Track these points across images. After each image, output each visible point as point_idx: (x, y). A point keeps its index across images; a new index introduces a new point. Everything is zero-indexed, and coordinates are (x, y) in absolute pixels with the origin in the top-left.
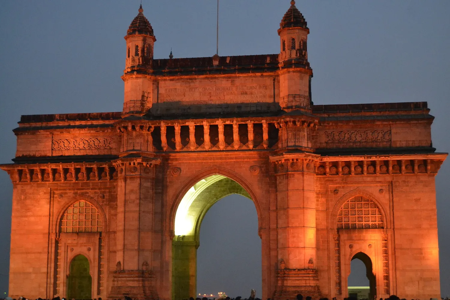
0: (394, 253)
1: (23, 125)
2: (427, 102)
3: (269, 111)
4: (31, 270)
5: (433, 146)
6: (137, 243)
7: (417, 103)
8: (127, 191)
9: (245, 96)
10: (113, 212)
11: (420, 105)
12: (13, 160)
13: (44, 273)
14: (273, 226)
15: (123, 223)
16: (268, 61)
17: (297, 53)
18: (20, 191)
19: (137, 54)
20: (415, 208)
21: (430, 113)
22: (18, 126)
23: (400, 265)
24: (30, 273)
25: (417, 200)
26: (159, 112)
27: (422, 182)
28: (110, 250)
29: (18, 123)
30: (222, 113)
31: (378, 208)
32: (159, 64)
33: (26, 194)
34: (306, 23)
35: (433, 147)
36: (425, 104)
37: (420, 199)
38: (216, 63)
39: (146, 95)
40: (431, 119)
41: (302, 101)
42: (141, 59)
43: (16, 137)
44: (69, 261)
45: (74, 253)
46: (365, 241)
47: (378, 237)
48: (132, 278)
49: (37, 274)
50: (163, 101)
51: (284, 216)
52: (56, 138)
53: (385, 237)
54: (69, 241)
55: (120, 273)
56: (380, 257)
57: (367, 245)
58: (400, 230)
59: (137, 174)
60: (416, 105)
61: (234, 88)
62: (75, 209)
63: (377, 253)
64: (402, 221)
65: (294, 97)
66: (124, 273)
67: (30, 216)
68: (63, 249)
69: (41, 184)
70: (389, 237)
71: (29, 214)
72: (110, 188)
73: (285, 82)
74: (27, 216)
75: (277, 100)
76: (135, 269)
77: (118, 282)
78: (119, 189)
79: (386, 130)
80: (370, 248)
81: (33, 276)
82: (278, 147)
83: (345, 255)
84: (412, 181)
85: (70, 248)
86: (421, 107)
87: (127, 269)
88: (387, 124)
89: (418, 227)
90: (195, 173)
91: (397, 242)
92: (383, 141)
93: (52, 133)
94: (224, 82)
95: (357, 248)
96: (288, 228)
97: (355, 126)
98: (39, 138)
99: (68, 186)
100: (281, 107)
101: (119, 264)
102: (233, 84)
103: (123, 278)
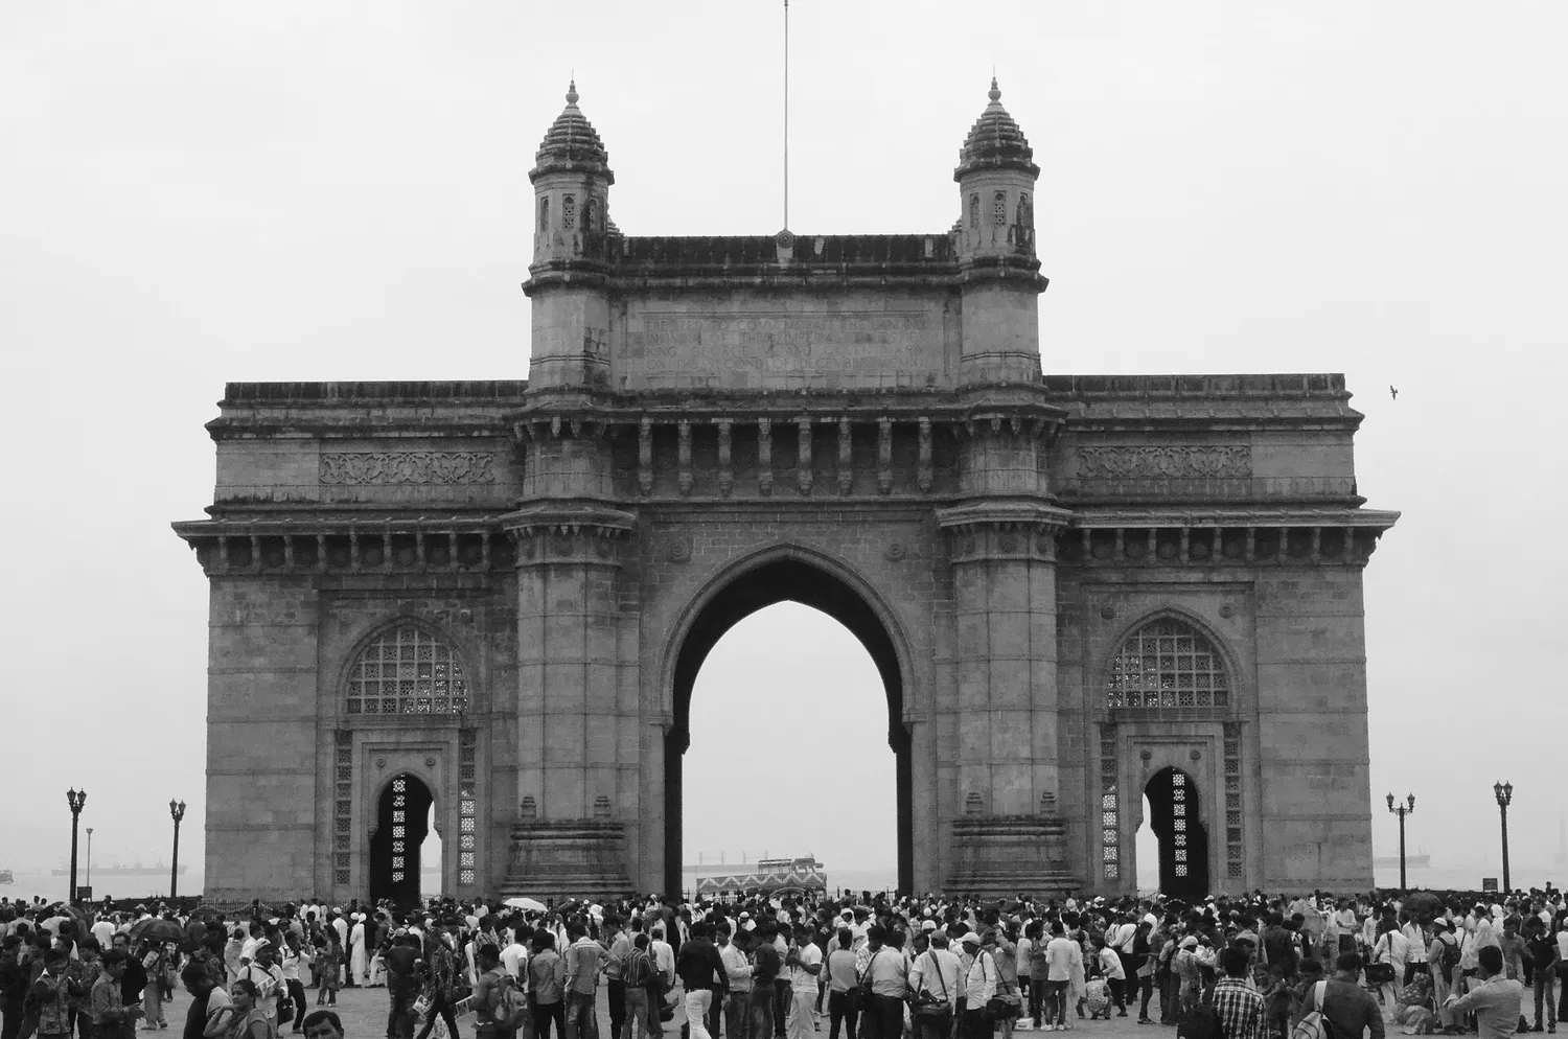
0: (1258, 771)
1: (233, 413)
2: (1342, 375)
3: (933, 390)
4: (268, 818)
5: (1360, 493)
6: (579, 747)
7: (1318, 376)
8: (551, 605)
9: (867, 345)
10: (502, 658)
11: (1326, 381)
12: (208, 510)
13: (308, 827)
14: (944, 701)
15: (540, 690)
16: (927, 252)
17: (1010, 236)
18: (229, 598)
19: (567, 224)
20: (1312, 654)
21: (1352, 404)
22: (217, 413)
23: (1272, 802)
24: (266, 828)
25: (1318, 634)
26: (629, 386)
27: (1330, 585)
28: (495, 764)
29: (219, 404)
30: (804, 393)
31: (1214, 650)
32: (626, 250)
33: (247, 606)
34: (1029, 153)
35: (1358, 494)
36: (1338, 380)
37: (1323, 632)
38: (784, 256)
39: (595, 337)
40: (1353, 421)
41: (1024, 366)
42: (580, 238)
43: (213, 445)
44: (374, 792)
45: (388, 772)
46: (1181, 740)
47: (1217, 730)
48: (568, 842)
49: (285, 828)
50: (639, 353)
51: (979, 676)
52: (331, 450)
53: (1232, 729)
54: (375, 738)
55: (534, 827)
56: (1221, 782)
57: (1187, 750)
58: (1270, 711)
59: (578, 558)
60: (1317, 382)
61: (837, 324)
62: (390, 650)
63: (1211, 771)
64: (1280, 689)
65: (1004, 355)
66: (546, 826)
67: (260, 671)
68: (356, 759)
69: (293, 579)
70: (1245, 729)
71: (259, 662)
72: (489, 591)
73: (984, 314)
74: (251, 670)
75: (953, 359)
76: (577, 815)
77: (529, 851)
78: (523, 597)
79: (1237, 444)
80: (1195, 757)
81: (274, 836)
82: (957, 489)
83: (1129, 777)
84: (1305, 581)
85: (376, 757)
86: (1330, 387)
87: (553, 816)
88: (1242, 429)
89: (1321, 705)
90: (731, 556)
91: (1265, 743)
92: (1232, 477)
93: (320, 435)
94: (809, 307)
95: (1160, 758)
96: (987, 709)
97: (1152, 435)
98: (281, 450)
99: (370, 585)
100: (965, 381)
101: (529, 803)
102: (834, 315)
103: (544, 842)
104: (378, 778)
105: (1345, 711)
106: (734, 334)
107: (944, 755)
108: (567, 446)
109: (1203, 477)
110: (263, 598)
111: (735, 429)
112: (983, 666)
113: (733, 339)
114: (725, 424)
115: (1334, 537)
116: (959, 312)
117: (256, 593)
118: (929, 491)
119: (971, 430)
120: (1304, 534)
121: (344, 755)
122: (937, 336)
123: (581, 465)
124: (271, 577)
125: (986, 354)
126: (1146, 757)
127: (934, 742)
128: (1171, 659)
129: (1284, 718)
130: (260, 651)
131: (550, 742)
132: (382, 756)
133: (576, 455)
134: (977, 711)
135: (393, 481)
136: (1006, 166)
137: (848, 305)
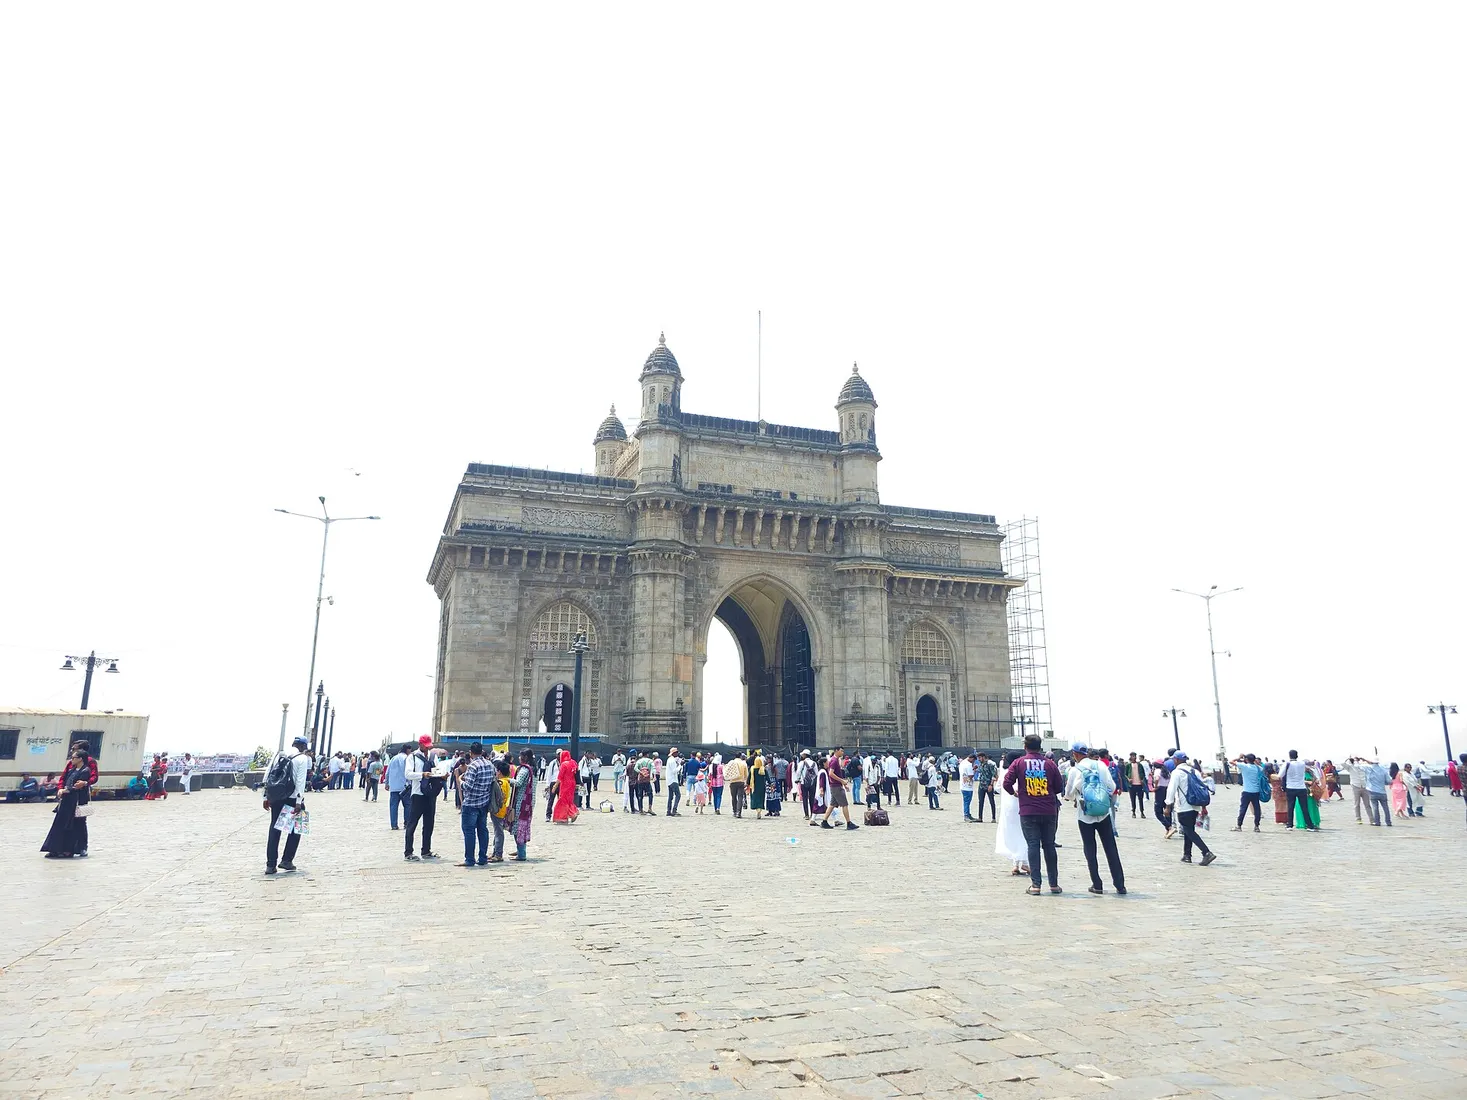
0: (966, 698)
1: (469, 480)
2: (994, 516)
3: (830, 504)
4: (486, 707)
5: (1004, 570)
6: (670, 671)
7: (984, 516)
8: (657, 595)
11: (988, 518)
13: (508, 712)
14: (838, 656)
15: (649, 640)
16: (826, 439)
17: (865, 434)
19: (665, 401)
20: (988, 643)
21: (999, 529)
22: (462, 478)
23: (973, 713)
24: (484, 712)
25: (990, 634)
26: (689, 487)
27: (993, 612)
29: (464, 474)
31: (945, 639)
32: (689, 421)
33: (478, 586)
34: (873, 397)
36: (993, 519)
37: (992, 633)
38: (763, 432)
39: (676, 460)
40: (1001, 537)
41: (872, 498)
44: (544, 694)
45: (552, 683)
46: (932, 681)
47: (947, 677)
48: (665, 722)
49: (495, 713)
50: (694, 472)
51: (858, 644)
52: (529, 505)
53: (954, 677)
54: (546, 664)
55: (645, 714)
56: (950, 702)
57: (934, 686)
58: (973, 669)
59: (670, 571)
60: (985, 518)
61: (786, 468)
62: (555, 616)
63: (946, 697)
64: (975, 659)
65: (867, 490)
66: (653, 713)
67: (486, 622)
68: (535, 675)
69: (505, 573)
70: (960, 678)
71: (484, 617)
72: (612, 587)
73: (854, 469)
74: (480, 622)
75: (839, 491)
76: (669, 708)
77: (644, 726)
78: (638, 591)
79: (954, 544)
80: (938, 690)
81: (488, 717)
82: (843, 552)
83: (911, 699)
84: (984, 608)
85: (546, 674)
86: (988, 521)
87: (656, 708)
88: (956, 537)
89: (991, 667)
90: (737, 577)
91: (970, 684)
92: (951, 559)
93: (524, 497)
94: (774, 458)
95: (924, 690)
96: (864, 660)
97: (921, 536)
98: (502, 502)
99: (548, 579)
100: (846, 501)
101: (640, 701)
102: (785, 463)
103: (652, 722)
104: (546, 687)
105: (1002, 671)
106: (740, 467)
107: (838, 683)
108: (665, 512)
109: (940, 557)
110: (487, 582)
111: (747, 513)
112: (861, 639)
113: (739, 470)
114: (742, 510)
115: (998, 588)
116: (842, 468)
117: (483, 579)
118: (830, 552)
119: (855, 524)
120: (985, 587)
121: (528, 672)
122: (832, 479)
123: (672, 524)
124: (493, 571)
125: (859, 489)
126: (917, 688)
127: (832, 677)
128: (926, 642)
129: (977, 672)
130: (483, 612)
131: (655, 668)
132: (550, 673)
133: (669, 518)
134: (857, 662)
135: (563, 525)
136: (865, 402)
137: (792, 459)
